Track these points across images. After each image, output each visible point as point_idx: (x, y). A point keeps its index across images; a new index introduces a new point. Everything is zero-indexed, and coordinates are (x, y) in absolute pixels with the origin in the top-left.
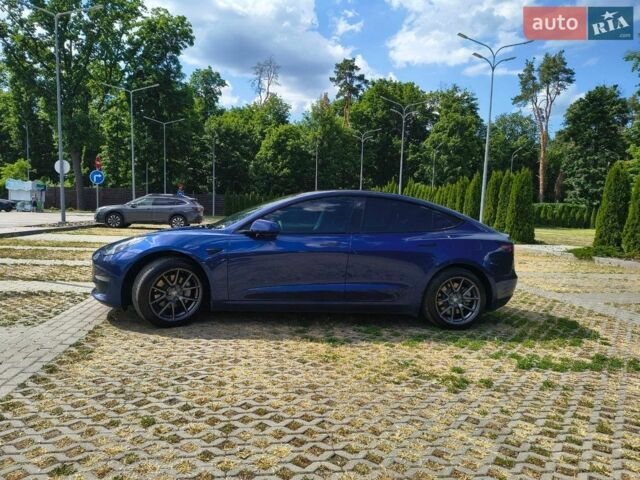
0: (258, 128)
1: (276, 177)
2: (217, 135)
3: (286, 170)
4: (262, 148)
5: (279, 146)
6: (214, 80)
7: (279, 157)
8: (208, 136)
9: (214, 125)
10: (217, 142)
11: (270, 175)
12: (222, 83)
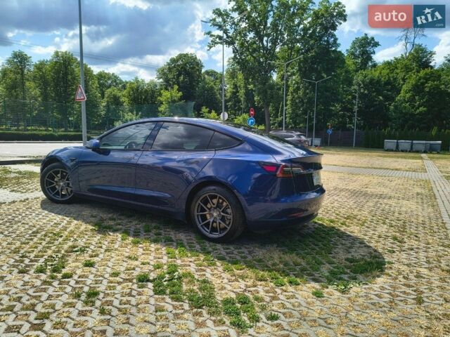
0: (402, 75)
1: (412, 115)
2: (362, 86)
3: (421, 109)
4: (402, 91)
5: (418, 89)
6: (369, 44)
7: (417, 98)
8: (356, 87)
9: (360, 78)
10: (362, 91)
11: (406, 114)
12: (376, 44)
